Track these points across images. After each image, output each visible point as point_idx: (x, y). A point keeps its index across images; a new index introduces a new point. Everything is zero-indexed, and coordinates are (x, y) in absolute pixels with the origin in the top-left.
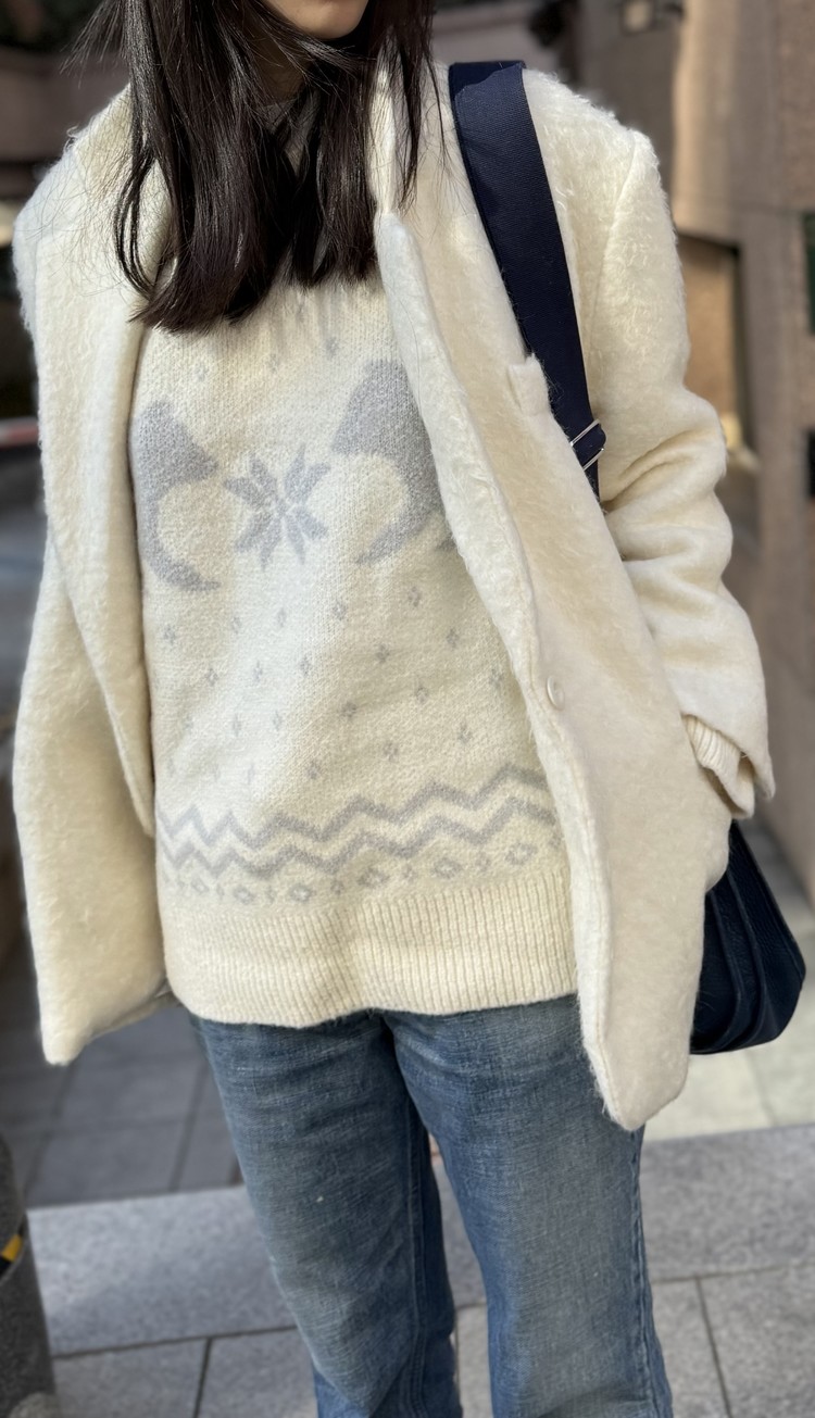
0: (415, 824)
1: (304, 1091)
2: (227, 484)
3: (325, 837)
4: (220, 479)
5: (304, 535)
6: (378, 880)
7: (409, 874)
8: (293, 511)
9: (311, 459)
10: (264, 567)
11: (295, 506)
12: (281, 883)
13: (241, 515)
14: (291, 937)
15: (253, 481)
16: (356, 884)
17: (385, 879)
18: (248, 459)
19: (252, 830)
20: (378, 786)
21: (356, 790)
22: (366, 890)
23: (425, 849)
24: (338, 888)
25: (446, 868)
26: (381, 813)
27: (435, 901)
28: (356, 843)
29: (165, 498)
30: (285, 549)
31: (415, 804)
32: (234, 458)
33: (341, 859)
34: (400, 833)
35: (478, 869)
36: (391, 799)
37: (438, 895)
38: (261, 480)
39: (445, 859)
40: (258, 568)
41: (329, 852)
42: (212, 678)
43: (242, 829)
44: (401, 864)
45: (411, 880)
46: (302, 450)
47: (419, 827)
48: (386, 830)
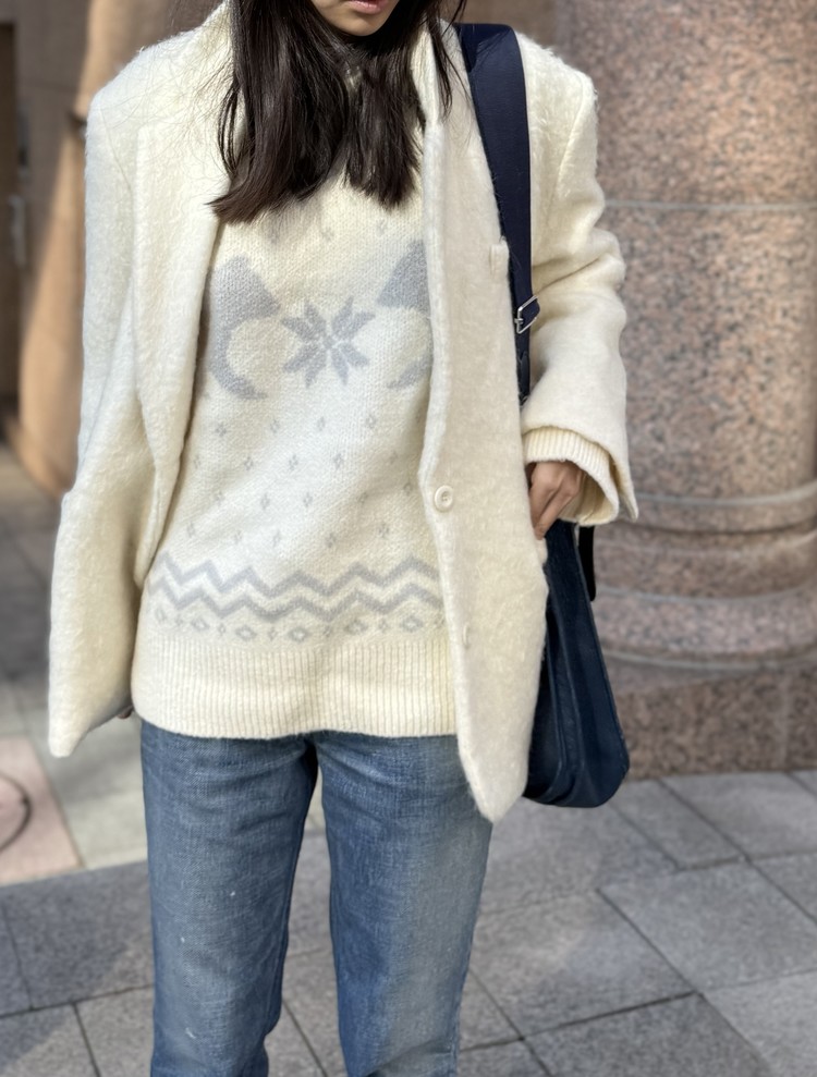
0: (395, 588)
1: (243, 797)
2: (285, 322)
3: (328, 593)
4: (280, 316)
5: (348, 364)
6: (359, 628)
7: (383, 627)
8: (339, 346)
9: (358, 308)
10: (308, 385)
11: (341, 342)
12: (283, 626)
13: (293, 346)
14: (281, 669)
15: (307, 321)
16: (341, 630)
17: (364, 628)
18: (303, 304)
19: (271, 583)
20: (372, 556)
21: (356, 558)
22: (348, 636)
23: (399, 607)
24: (328, 633)
25: (411, 624)
26: (371, 577)
27: (398, 648)
28: (351, 599)
29: (238, 328)
30: (329, 374)
31: (397, 573)
32: (291, 302)
33: (336, 611)
34: (382, 594)
35: (435, 626)
36: (380, 567)
37: (402, 645)
38: (313, 321)
39: (411, 617)
40: (304, 386)
41: (328, 605)
42: (249, 464)
43: (261, 582)
44: (379, 618)
45: (384, 632)
46: (350, 301)
47: (397, 591)
48: (372, 590)
